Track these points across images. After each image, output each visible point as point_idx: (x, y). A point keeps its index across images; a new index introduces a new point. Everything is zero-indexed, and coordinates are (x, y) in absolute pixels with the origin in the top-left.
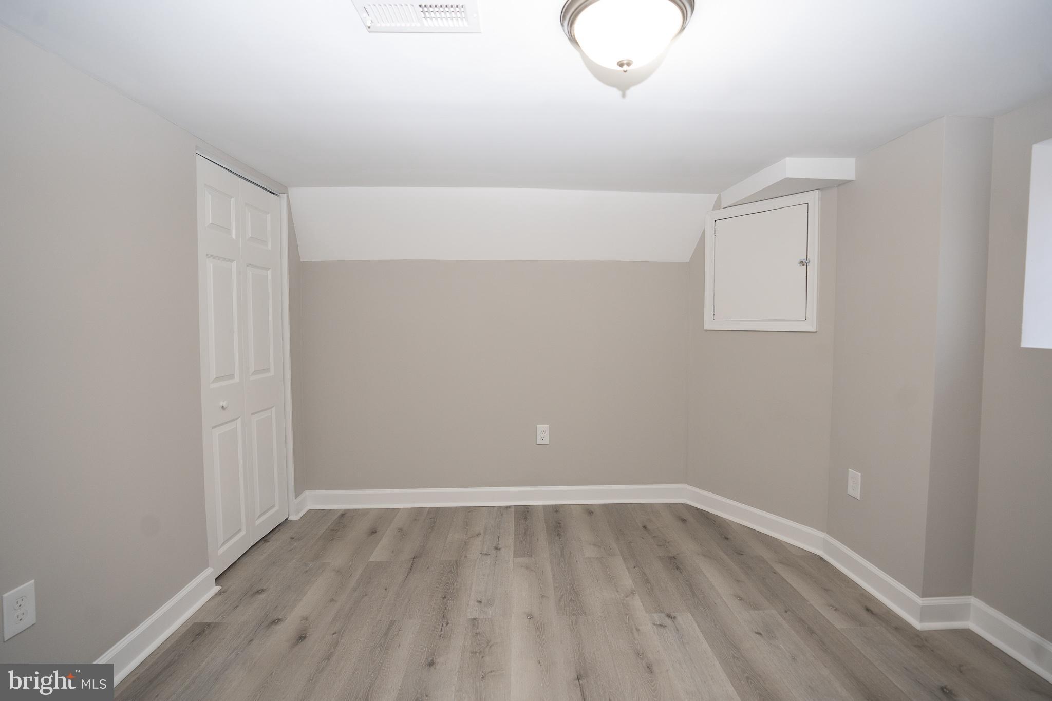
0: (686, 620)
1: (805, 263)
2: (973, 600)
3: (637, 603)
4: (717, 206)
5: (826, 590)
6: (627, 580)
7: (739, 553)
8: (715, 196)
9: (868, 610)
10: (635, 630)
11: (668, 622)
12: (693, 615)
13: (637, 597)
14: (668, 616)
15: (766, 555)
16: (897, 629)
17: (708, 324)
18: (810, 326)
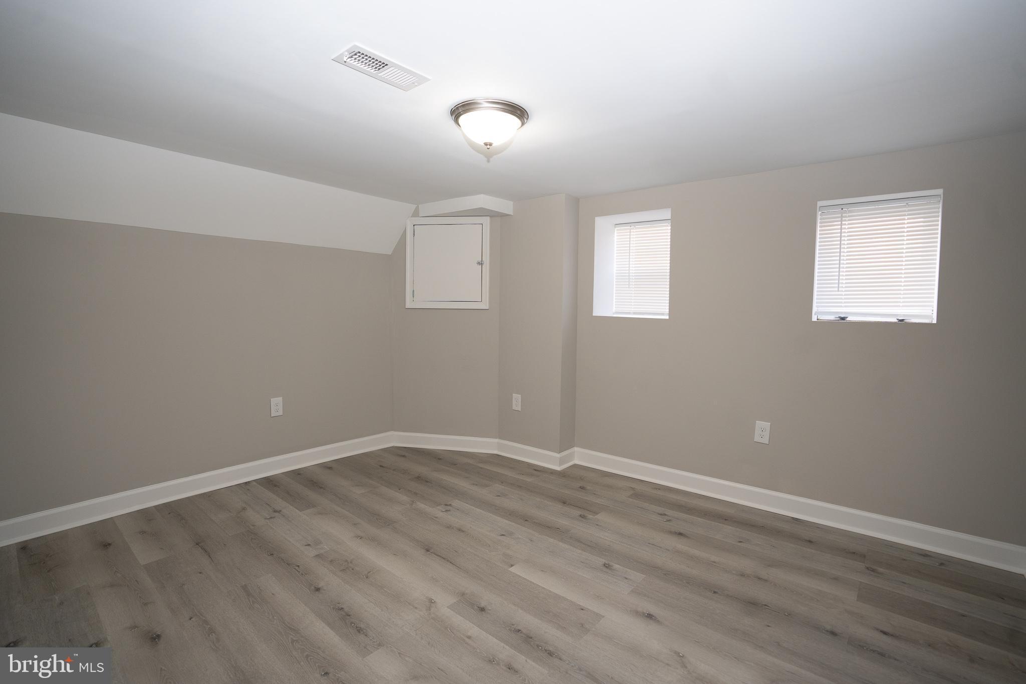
0: (456, 503)
1: (481, 263)
2: (576, 449)
3: (421, 505)
4: (416, 214)
5: (511, 468)
6: (404, 498)
7: (454, 464)
8: (414, 206)
9: (535, 470)
10: (435, 519)
11: (449, 508)
12: (459, 500)
13: (418, 503)
14: (446, 505)
15: (470, 461)
16: (552, 473)
17: (409, 305)
18: (484, 305)
